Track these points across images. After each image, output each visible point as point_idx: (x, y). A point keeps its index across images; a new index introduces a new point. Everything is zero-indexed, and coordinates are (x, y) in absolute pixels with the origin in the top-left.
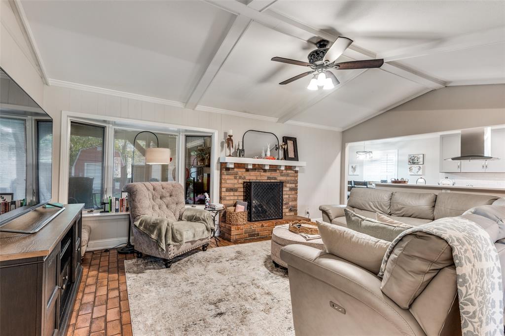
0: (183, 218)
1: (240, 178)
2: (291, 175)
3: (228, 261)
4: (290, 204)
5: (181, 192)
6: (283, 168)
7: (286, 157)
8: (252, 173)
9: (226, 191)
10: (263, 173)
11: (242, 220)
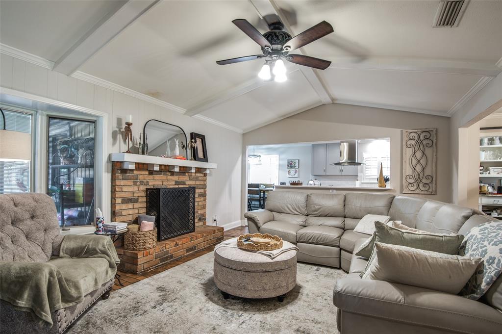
0: (61, 254)
1: (142, 183)
2: (200, 178)
3: (155, 307)
4: (199, 212)
5: (52, 210)
6: (193, 171)
7: (195, 157)
8: (157, 177)
9: (122, 203)
10: (170, 177)
11: (151, 242)
